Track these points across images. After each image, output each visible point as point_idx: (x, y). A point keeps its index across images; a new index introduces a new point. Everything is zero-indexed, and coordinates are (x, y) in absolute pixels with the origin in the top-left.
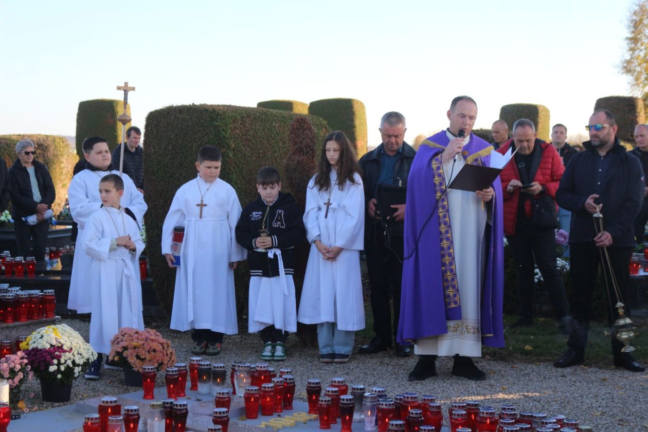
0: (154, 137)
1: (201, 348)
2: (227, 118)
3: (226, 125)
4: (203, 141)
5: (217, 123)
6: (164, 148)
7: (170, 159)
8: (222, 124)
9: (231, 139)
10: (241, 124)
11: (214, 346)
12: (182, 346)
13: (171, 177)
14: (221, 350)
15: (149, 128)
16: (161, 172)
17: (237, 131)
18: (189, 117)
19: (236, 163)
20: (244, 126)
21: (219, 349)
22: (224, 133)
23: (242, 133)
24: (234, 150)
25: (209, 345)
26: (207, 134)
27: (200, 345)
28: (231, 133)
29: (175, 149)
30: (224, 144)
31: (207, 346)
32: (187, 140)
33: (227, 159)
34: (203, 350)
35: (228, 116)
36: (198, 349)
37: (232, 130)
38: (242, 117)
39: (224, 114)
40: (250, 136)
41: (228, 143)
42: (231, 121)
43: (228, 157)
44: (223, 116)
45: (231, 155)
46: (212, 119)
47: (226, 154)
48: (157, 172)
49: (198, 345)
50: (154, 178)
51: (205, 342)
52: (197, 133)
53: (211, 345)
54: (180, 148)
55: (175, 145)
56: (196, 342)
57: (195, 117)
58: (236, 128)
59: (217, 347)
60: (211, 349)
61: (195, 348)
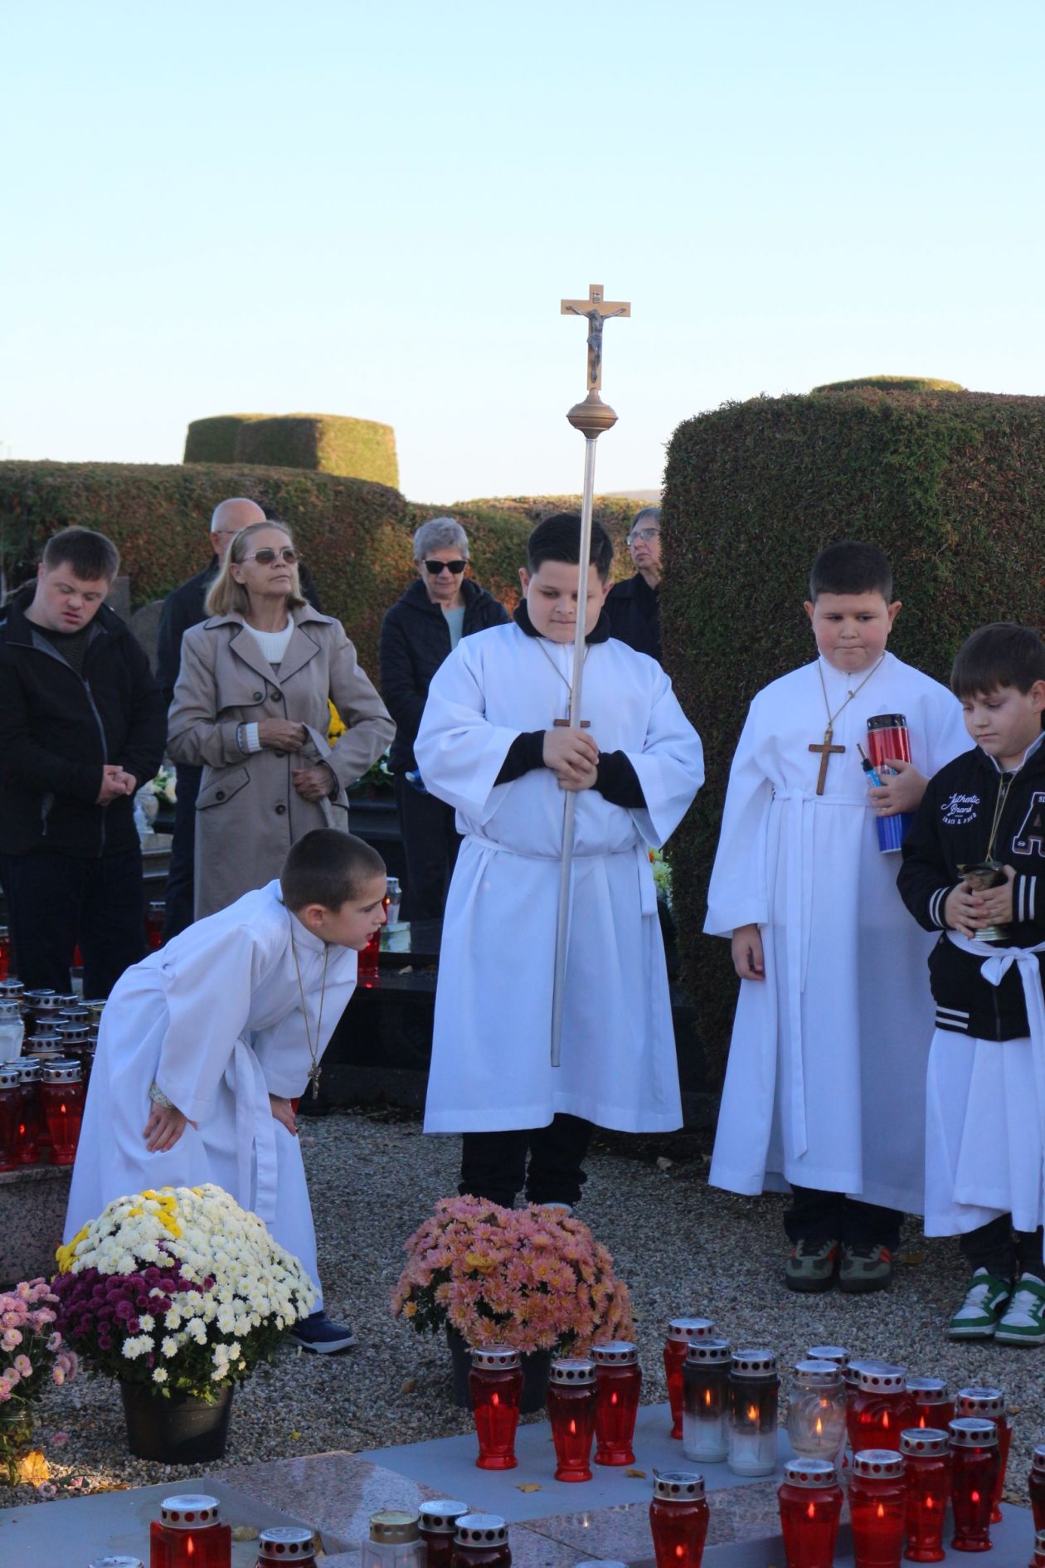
0: (691, 509)
1: (818, 1265)
2: (929, 441)
3: (927, 464)
4: (848, 524)
5: (895, 460)
6: (723, 548)
7: (743, 587)
8: (911, 463)
9: (948, 514)
10: (988, 460)
11: (866, 1255)
12: (746, 1251)
13: (745, 649)
14: (893, 1274)
15: (679, 480)
16: (714, 631)
17: (974, 485)
18: (802, 439)
19: (963, 599)
20: (1000, 468)
21: (885, 1268)
22: (919, 495)
23: (992, 491)
24: (956, 554)
25: (849, 1254)
26: (861, 498)
27: (815, 1253)
28: (944, 491)
29: (759, 553)
30: (920, 534)
31: (837, 1260)
32: (796, 519)
33: (930, 586)
34: (826, 1272)
35: (937, 433)
36: (807, 1268)
37: (950, 483)
38: (991, 437)
39: (919, 425)
40: (1023, 501)
41: (934, 527)
42: (947, 451)
43: (935, 579)
44: (918, 431)
45: (944, 572)
46: (881, 445)
47: (927, 567)
48: (702, 633)
49: (806, 1252)
50: (691, 653)
51: (831, 1245)
52: (829, 494)
53: (856, 1254)
54: (773, 549)
55: (758, 538)
56: (800, 1243)
57: (824, 439)
58: (969, 475)
59: (880, 1261)
60: (856, 1269)
61: (797, 1264)
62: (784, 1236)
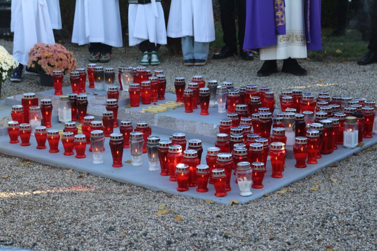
1: (96, 57)
11: (105, 55)
12: (81, 57)
14: (110, 59)
21: (109, 58)
25: (102, 55)
27: (95, 55)
31: (100, 56)
34: (97, 59)
36: (94, 58)
49: (93, 55)
51: (99, 53)
53: (103, 55)
56: (92, 53)
59: (108, 57)
60: (103, 58)
61: (91, 57)
62: (89, 53)
